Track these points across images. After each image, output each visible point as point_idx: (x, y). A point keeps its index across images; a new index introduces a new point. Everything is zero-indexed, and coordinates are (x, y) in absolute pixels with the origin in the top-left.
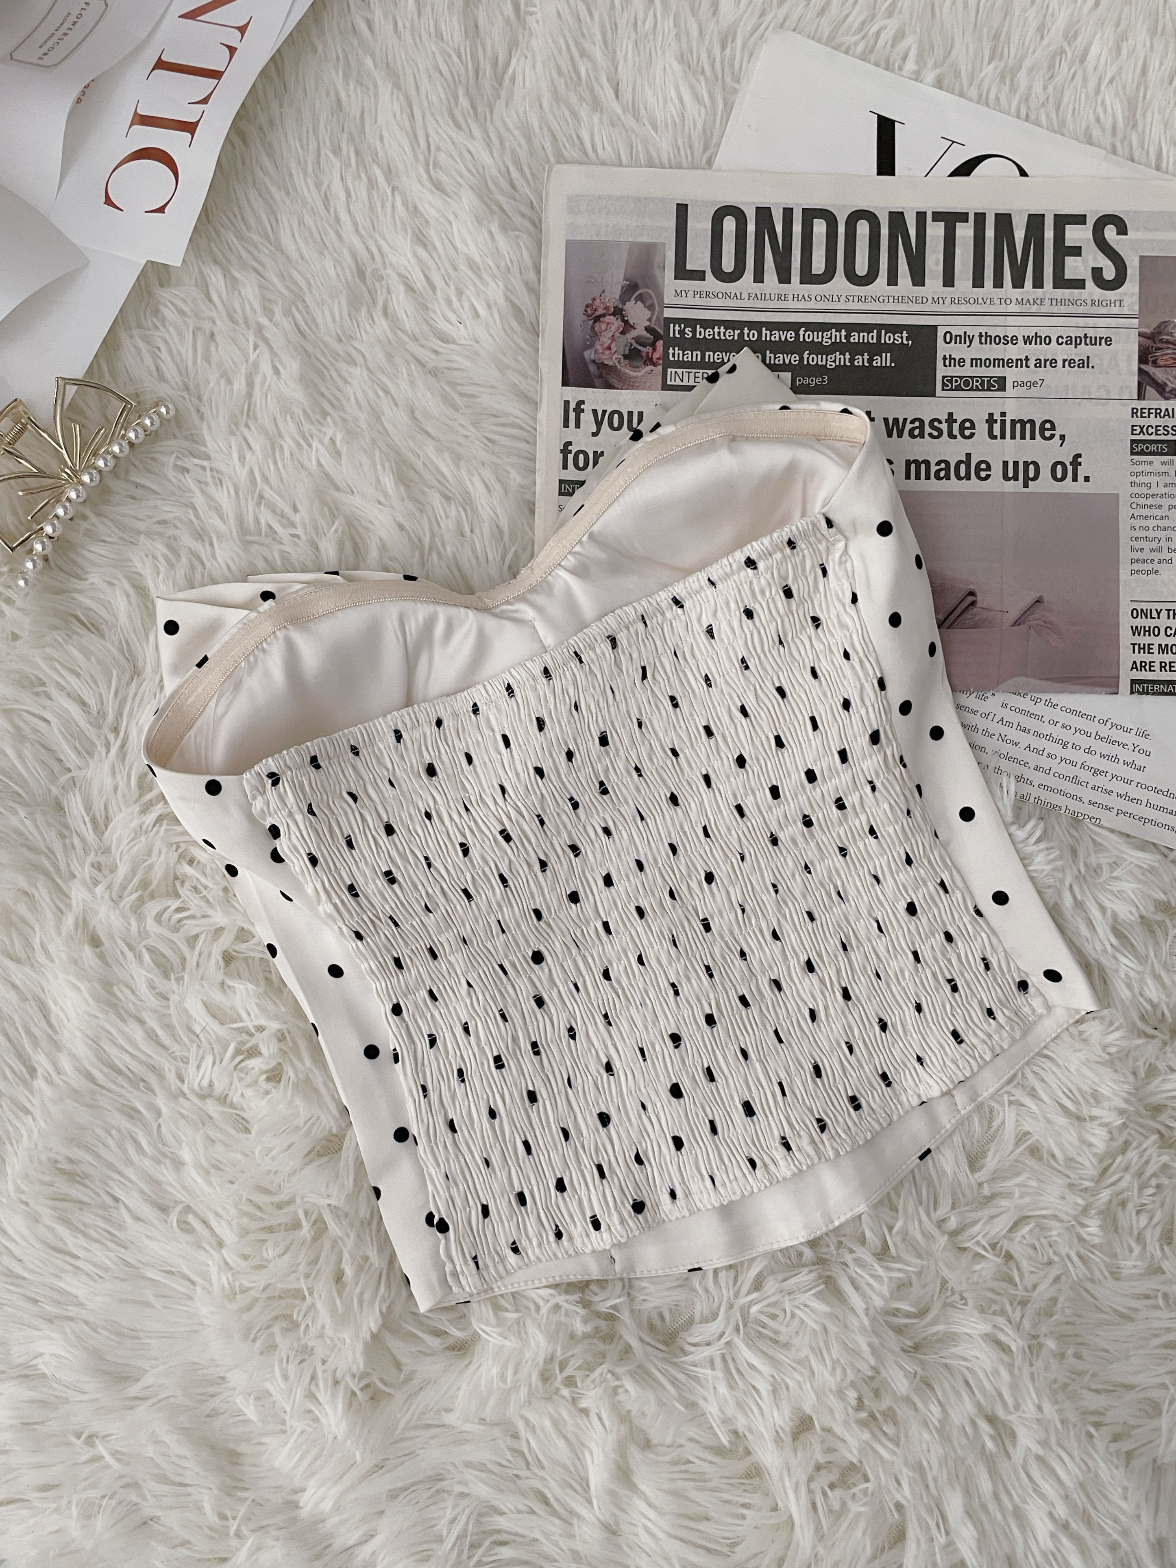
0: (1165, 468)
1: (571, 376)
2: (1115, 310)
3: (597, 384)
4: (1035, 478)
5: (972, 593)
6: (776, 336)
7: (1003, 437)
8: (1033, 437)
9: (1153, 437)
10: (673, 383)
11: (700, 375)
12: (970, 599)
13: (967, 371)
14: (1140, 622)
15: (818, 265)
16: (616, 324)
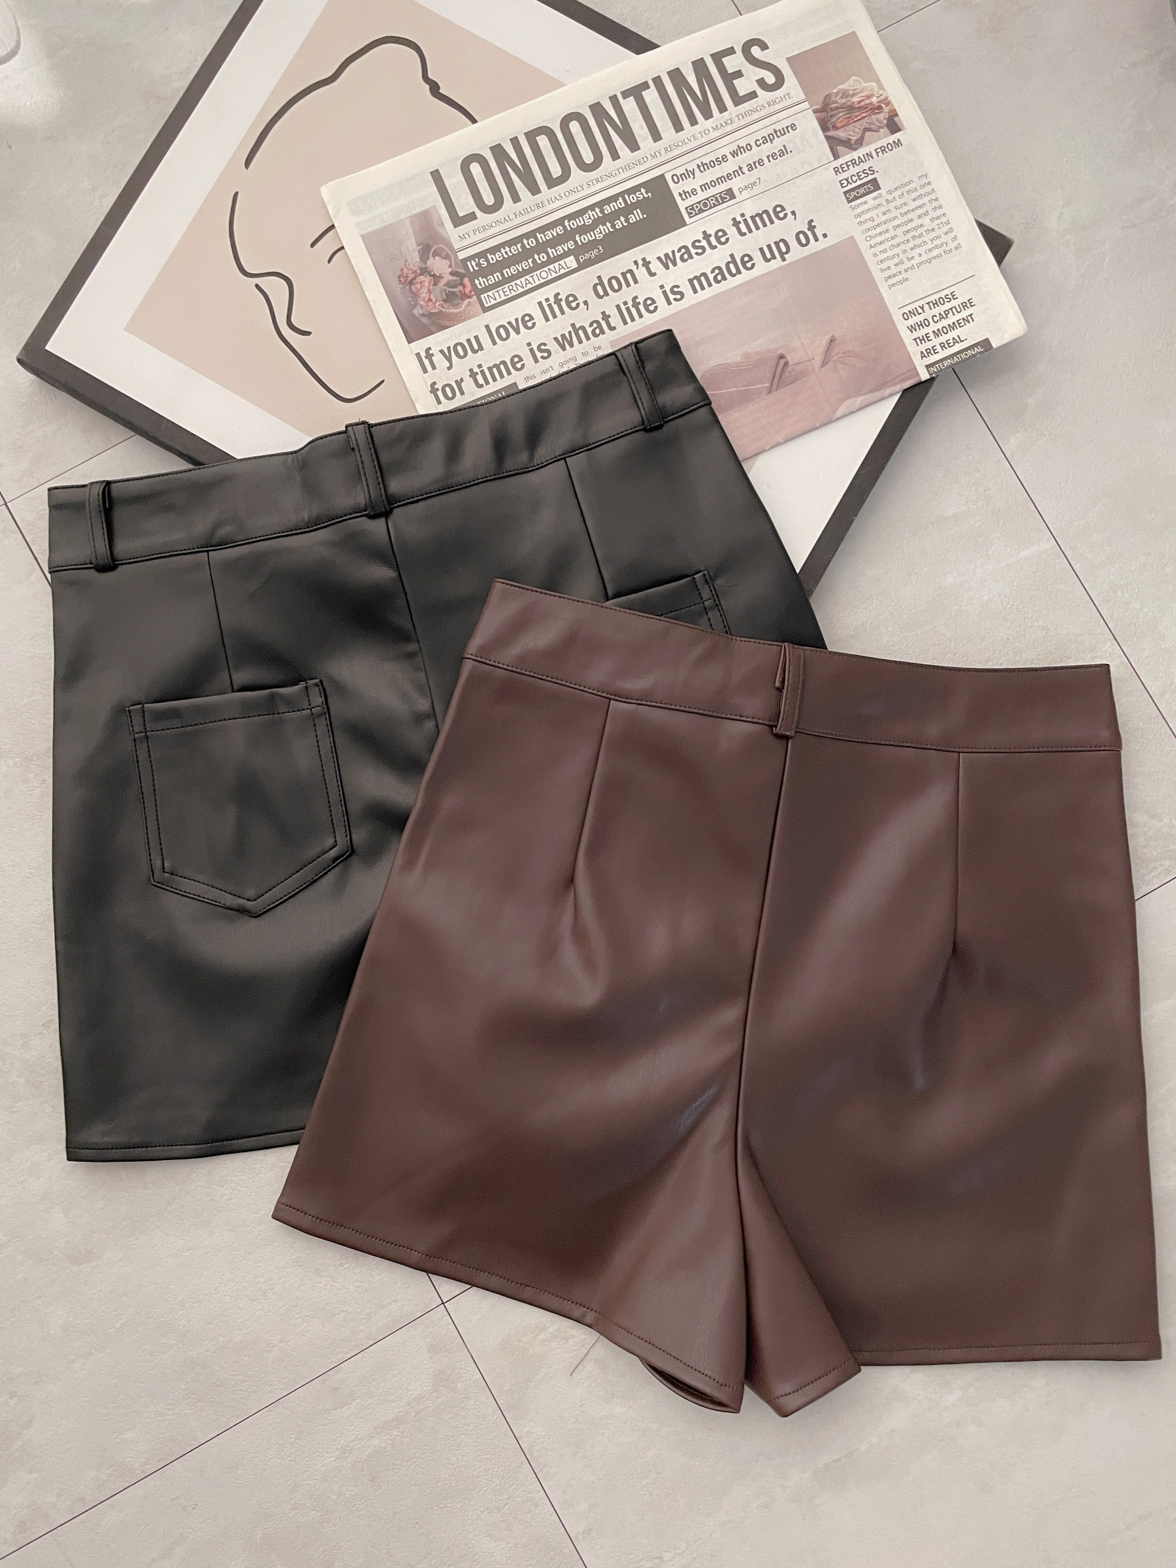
0: (877, 202)
1: (412, 334)
2: (789, 102)
3: (434, 331)
4: (788, 251)
5: (782, 357)
6: (549, 235)
7: (750, 231)
8: (772, 222)
9: (859, 183)
10: (489, 304)
11: (507, 289)
12: (782, 361)
13: (701, 196)
14: (913, 321)
15: (556, 170)
16: (426, 280)
